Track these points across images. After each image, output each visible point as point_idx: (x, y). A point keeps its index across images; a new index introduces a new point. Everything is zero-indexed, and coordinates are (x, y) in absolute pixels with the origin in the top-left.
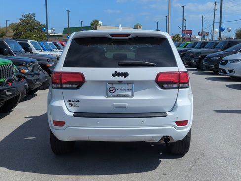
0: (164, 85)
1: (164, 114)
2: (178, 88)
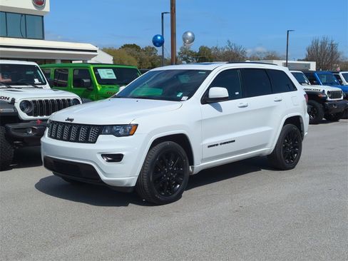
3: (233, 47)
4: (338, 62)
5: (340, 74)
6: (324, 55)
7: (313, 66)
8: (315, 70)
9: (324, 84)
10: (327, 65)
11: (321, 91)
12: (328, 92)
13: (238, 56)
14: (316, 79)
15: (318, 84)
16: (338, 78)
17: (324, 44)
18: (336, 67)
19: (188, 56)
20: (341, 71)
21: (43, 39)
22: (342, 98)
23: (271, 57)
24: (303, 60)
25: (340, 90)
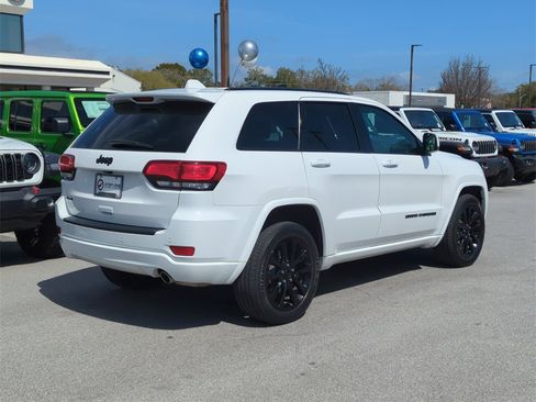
0: (159, 183)
1: (150, 231)
2: (181, 189)
3: (327, 70)
4: (489, 96)
5: (493, 113)
6: (468, 83)
7: (450, 101)
8: (453, 107)
9: (468, 130)
10: (473, 100)
11: (463, 141)
12: (474, 143)
13: (334, 83)
14: (454, 122)
15: (459, 129)
16: (490, 119)
17: (467, 66)
18: (486, 103)
19: (260, 83)
20: (495, 108)
21: (22, 52)
22: (496, 153)
23: (387, 87)
24: (436, 92)
25: (493, 139)
